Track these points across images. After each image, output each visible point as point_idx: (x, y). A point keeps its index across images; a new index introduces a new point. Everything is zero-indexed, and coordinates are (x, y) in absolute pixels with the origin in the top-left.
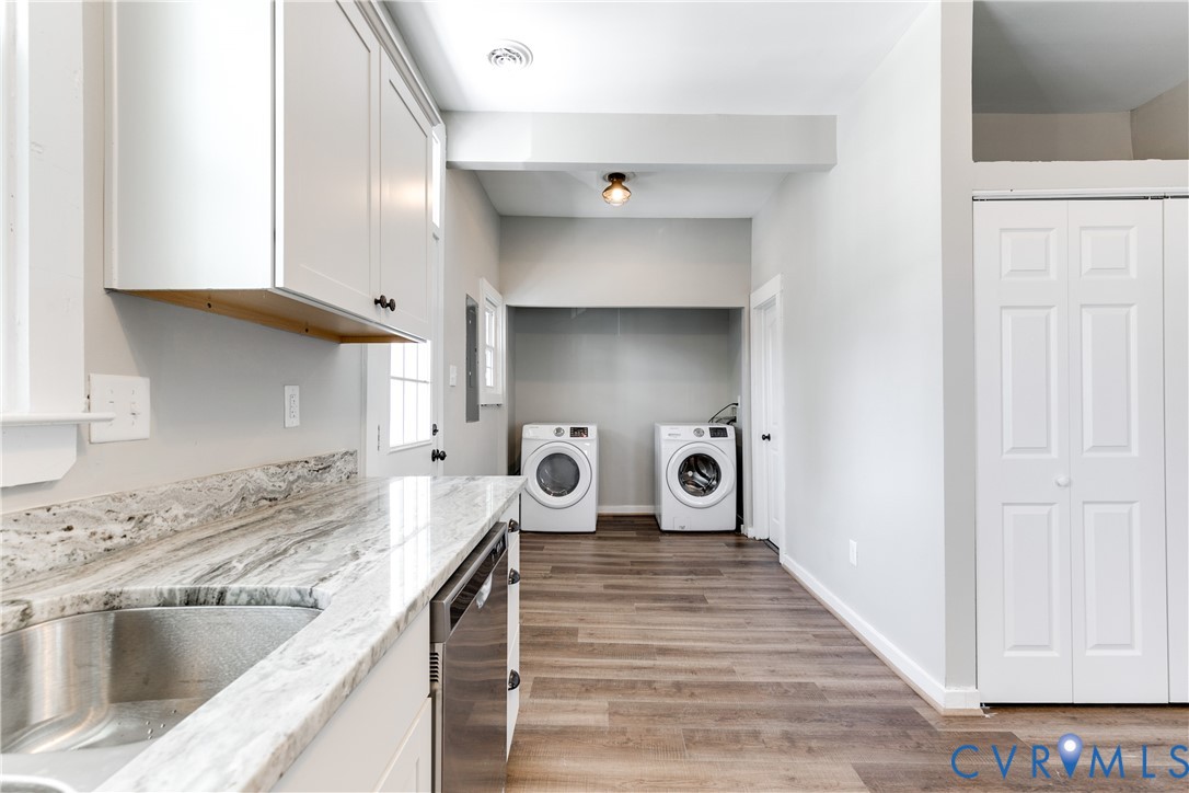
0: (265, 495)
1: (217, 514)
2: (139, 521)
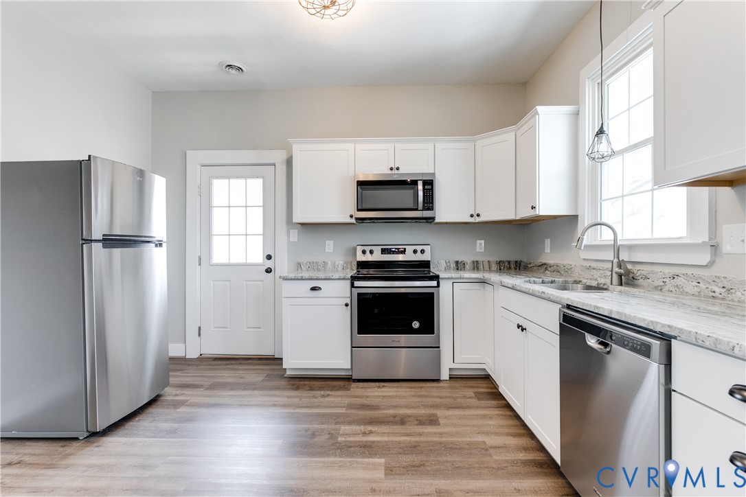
2: (729, 290)
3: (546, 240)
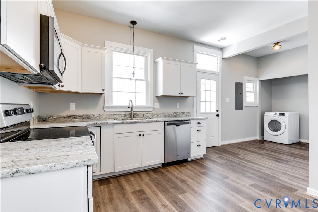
0: (172, 115)
3: (71, 104)
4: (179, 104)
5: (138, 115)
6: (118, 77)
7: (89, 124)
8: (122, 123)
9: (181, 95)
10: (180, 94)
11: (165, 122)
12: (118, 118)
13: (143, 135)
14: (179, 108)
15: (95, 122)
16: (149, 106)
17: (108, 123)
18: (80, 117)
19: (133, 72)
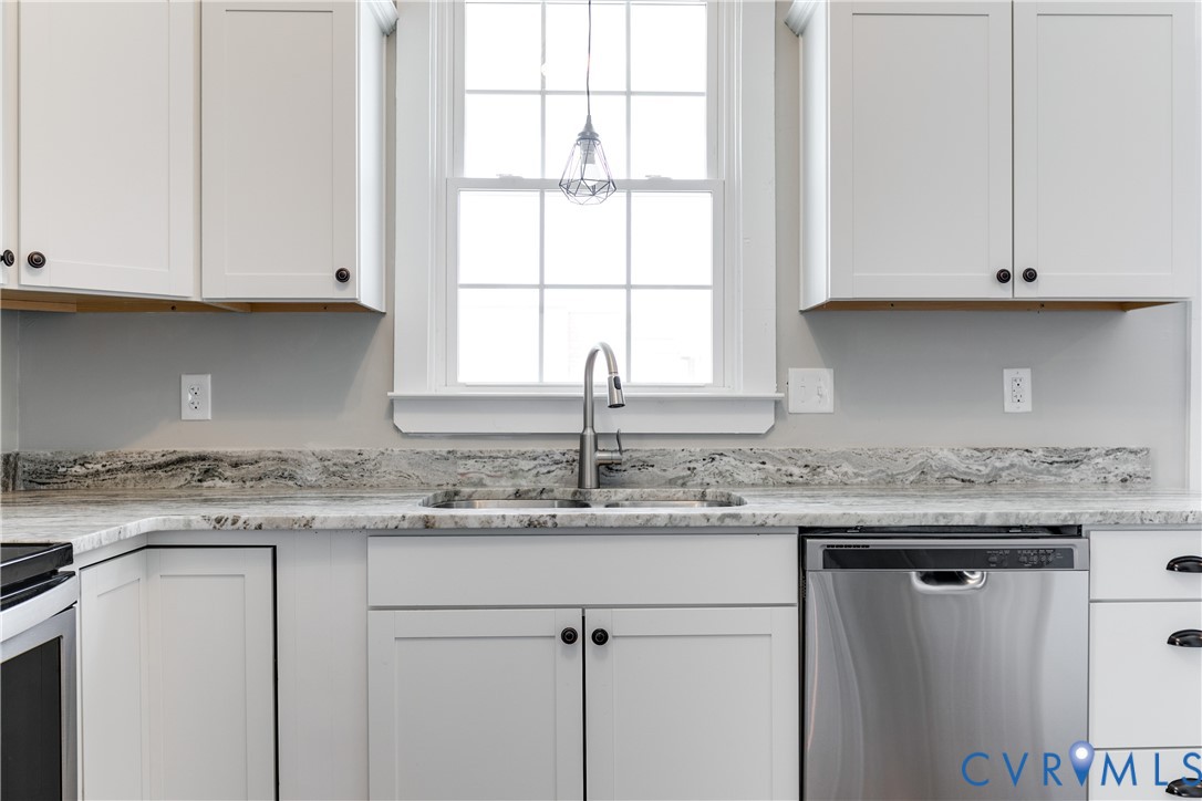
0: (955, 474)
1: (889, 479)
2: (815, 470)
3: (188, 381)
4: (1025, 374)
5: (645, 465)
6: (493, 175)
7: (181, 527)
8: (420, 525)
9: (1024, 292)
10: (1004, 277)
11: (805, 533)
12: (487, 481)
13: (601, 637)
14: (1026, 406)
15: (226, 512)
16: (741, 392)
17: (316, 525)
18: (236, 465)
19: (581, 128)
